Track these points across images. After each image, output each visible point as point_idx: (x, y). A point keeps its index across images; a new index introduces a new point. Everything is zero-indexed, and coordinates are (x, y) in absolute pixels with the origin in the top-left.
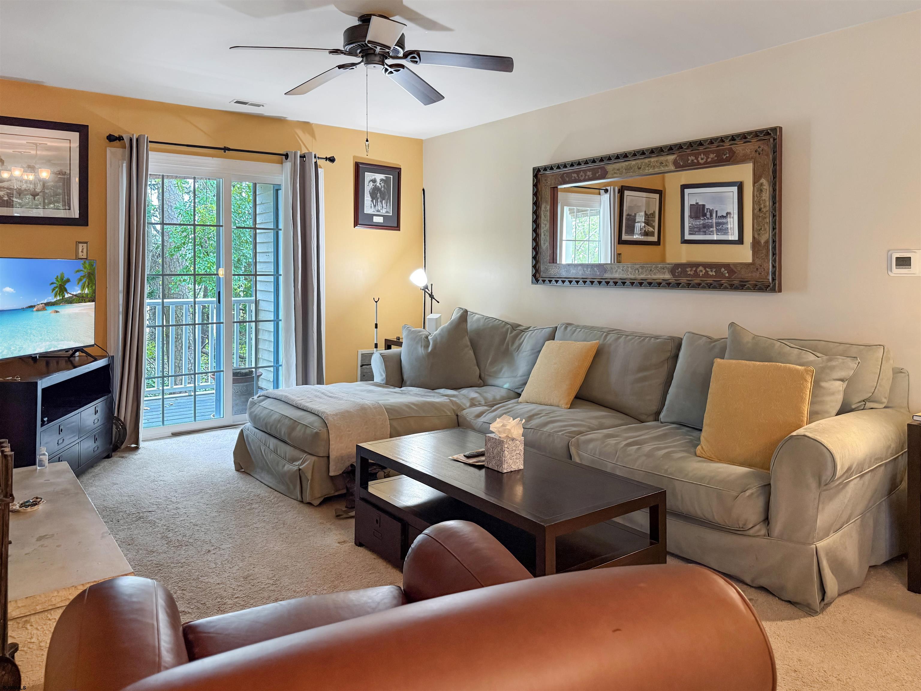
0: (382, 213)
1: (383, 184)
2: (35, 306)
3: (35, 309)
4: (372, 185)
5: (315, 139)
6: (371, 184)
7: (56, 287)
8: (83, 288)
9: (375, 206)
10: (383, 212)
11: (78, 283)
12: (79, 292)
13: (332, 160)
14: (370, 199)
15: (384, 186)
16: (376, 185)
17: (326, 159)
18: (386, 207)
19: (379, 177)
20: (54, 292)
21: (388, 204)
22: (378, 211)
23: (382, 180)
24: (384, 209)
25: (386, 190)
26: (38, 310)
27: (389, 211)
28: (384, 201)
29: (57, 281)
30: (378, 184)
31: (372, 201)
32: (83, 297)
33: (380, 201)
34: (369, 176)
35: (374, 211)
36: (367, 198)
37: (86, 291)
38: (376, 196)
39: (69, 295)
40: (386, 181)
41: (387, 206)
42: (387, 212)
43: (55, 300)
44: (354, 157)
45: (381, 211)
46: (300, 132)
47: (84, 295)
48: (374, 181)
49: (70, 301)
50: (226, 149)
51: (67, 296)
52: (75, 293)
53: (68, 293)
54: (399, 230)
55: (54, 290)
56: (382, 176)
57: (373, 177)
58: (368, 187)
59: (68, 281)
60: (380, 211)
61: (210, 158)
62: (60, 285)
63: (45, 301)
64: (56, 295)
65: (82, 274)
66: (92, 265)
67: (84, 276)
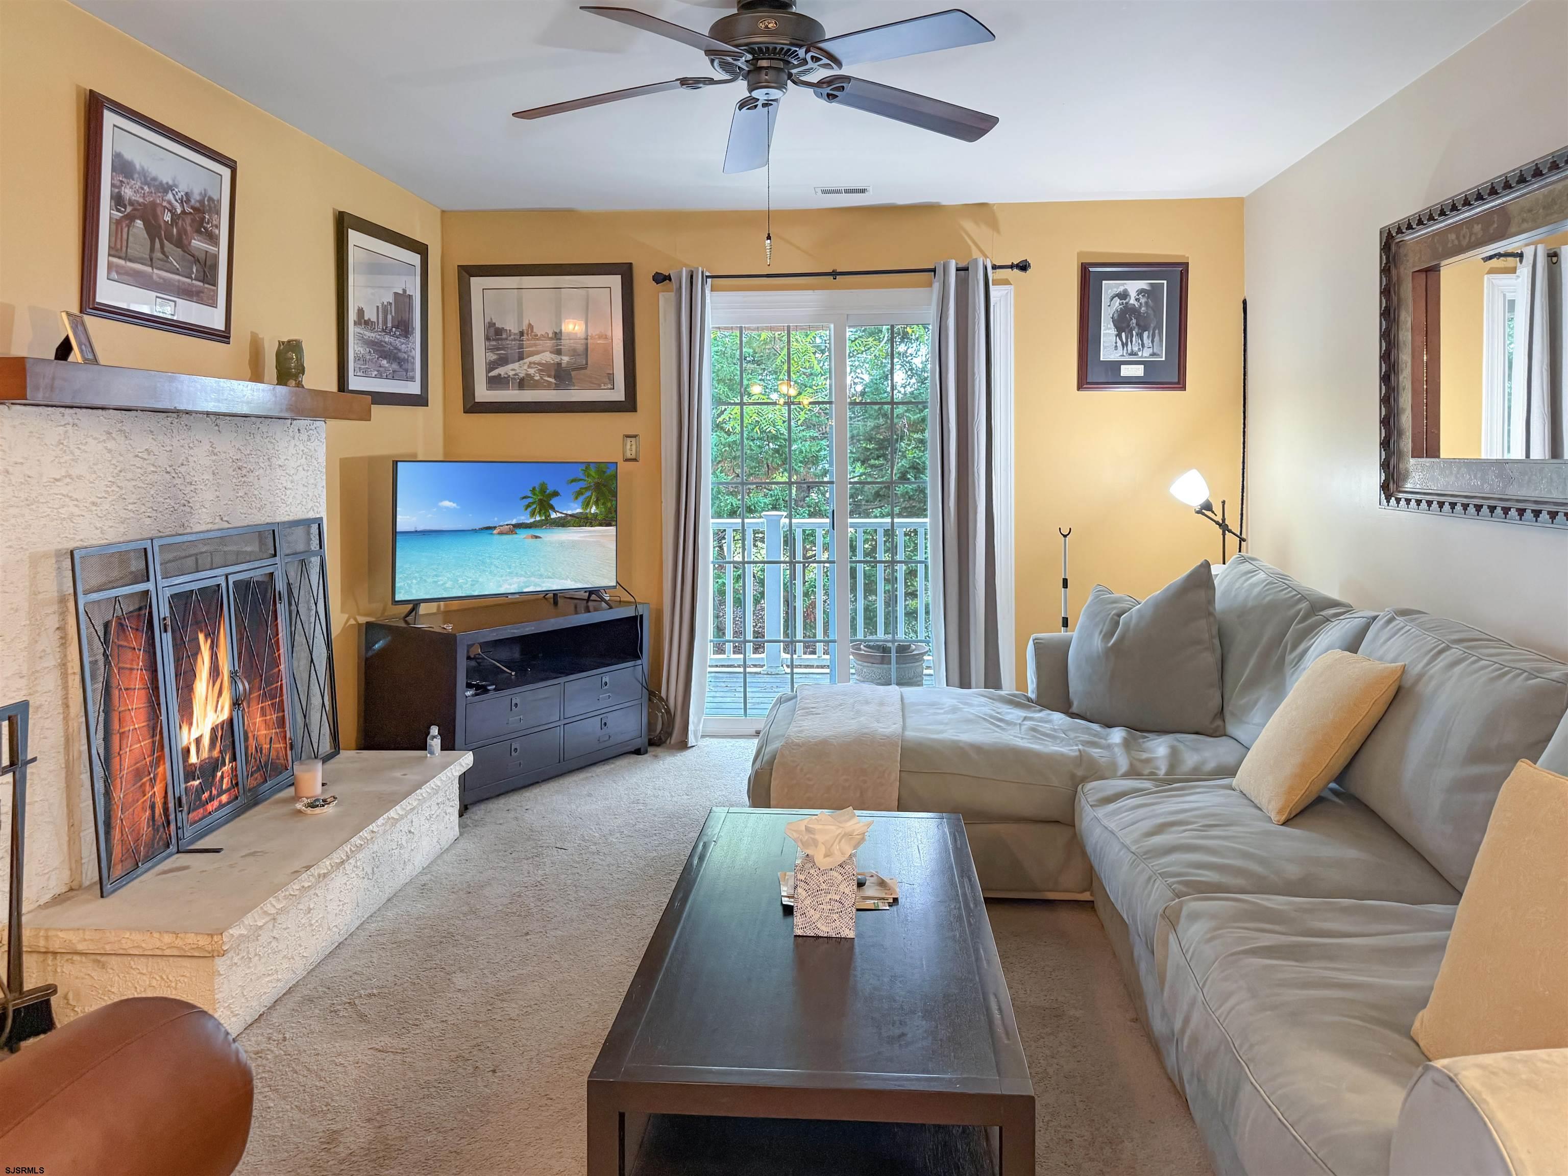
0: (1142, 357)
1: (1143, 300)
2: (495, 528)
3: (495, 532)
4: (1117, 304)
5: (998, 231)
6: (1117, 301)
7: (533, 503)
8: (586, 506)
9: (1124, 345)
10: (1145, 354)
11: (576, 498)
12: (579, 510)
13: (1023, 267)
14: (1113, 331)
15: (1146, 303)
16: (1127, 303)
17: (1012, 267)
18: (1151, 345)
19: (1134, 287)
20: (529, 509)
21: (1157, 338)
22: (1133, 354)
23: (1141, 292)
24: (1145, 348)
25: (1150, 312)
26: (501, 533)
27: (1159, 353)
28: (1146, 334)
29: (535, 494)
30: (1132, 301)
31: (1119, 335)
32: (587, 518)
33: (1137, 334)
34: (1110, 288)
35: (1123, 356)
36: (1108, 332)
37: (593, 510)
38: (1129, 325)
39: (559, 515)
40: (1151, 294)
41: (1153, 342)
42: (1153, 354)
43: (532, 520)
44: (1080, 254)
45: (1140, 354)
46: (968, 225)
47: (590, 516)
48: (1124, 295)
49: (563, 523)
50: (834, 274)
51: (554, 515)
52: (569, 512)
53: (556, 512)
54: (1183, 388)
55: (528, 506)
56: (1143, 284)
57: (1121, 289)
58: (1109, 309)
59: (556, 494)
60: (1136, 354)
61: (810, 292)
62: (540, 500)
63: (514, 522)
64: (533, 514)
65: (583, 484)
66: (604, 472)
67: (587, 489)
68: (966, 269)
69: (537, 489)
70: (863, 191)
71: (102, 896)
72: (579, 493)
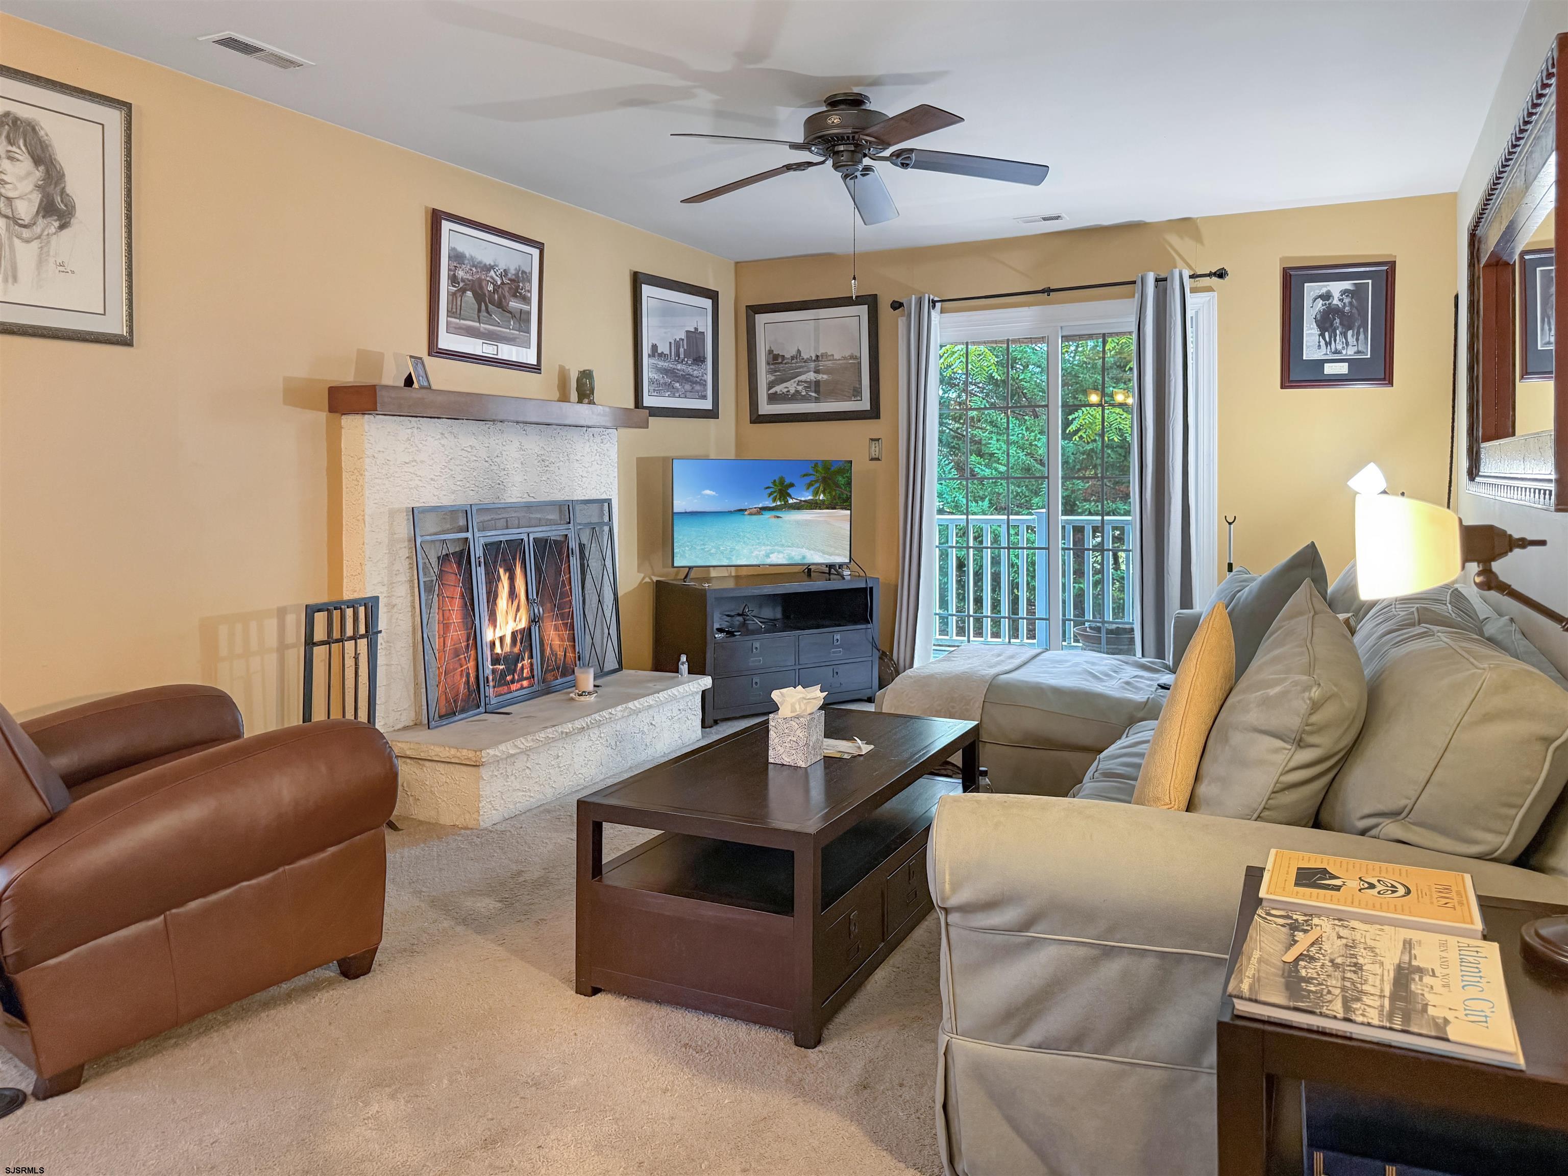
0: (1346, 355)
1: (1347, 300)
2: (746, 510)
3: (746, 513)
4: (1320, 305)
5: (1202, 243)
6: (1320, 302)
7: (775, 492)
8: (816, 493)
9: (1328, 344)
10: (1350, 352)
11: (808, 488)
12: (810, 497)
13: (1221, 274)
14: (1316, 331)
15: (1351, 303)
16: (1330, 304)
17: (1210, 275)
18: (1355, 343)
19: (1336, 288)
20: (772, 497)
21: (1362, 336)
22: (1337, 352)
23: (1344, 292)
24: (1350, 347)
25: (1354, 311)
26: (751, 514)
27: (1365, 351)
28: (1350, 333)
29: (775, 485)
30: (1336, 301)
31: (1322, 335)
32: (817, 503)
33: (1341, 333)
34: (1312, 290)
35: (1327, 354)
36: (1310, 332)
37: (822, 497)
38: (1332, 325)
39: (795, 501)
40: (1356, 294)
41: (1357, 340)
42: (1358, 352)
43: (774, 505)
44: (1282, 260)
45: (1344, 352)
46: (1173, 239)
47: (818, 502)
48: (1327, 296)
49: (798, 507)
50: (1048, 291)
51: (791, 501)
52: (803, 499)
53: (792, 498)
54: (1391, 383)
55: (770, 494)
56: (1347, 285)
57: (1324, 290)
58: (1311, 310)
59: (792, 485)
60: (1340, 353)
61: (1026, 309)
62: (780, 490)
63: (760, 506)
64: (774, 500)
65: (813, 478)
66: (829, 469)
67: (816, 481)
68: (1165, 280)
69: (777, 481)
70: (1057, 218)
71: (429, 728)
72: (810, 485)
